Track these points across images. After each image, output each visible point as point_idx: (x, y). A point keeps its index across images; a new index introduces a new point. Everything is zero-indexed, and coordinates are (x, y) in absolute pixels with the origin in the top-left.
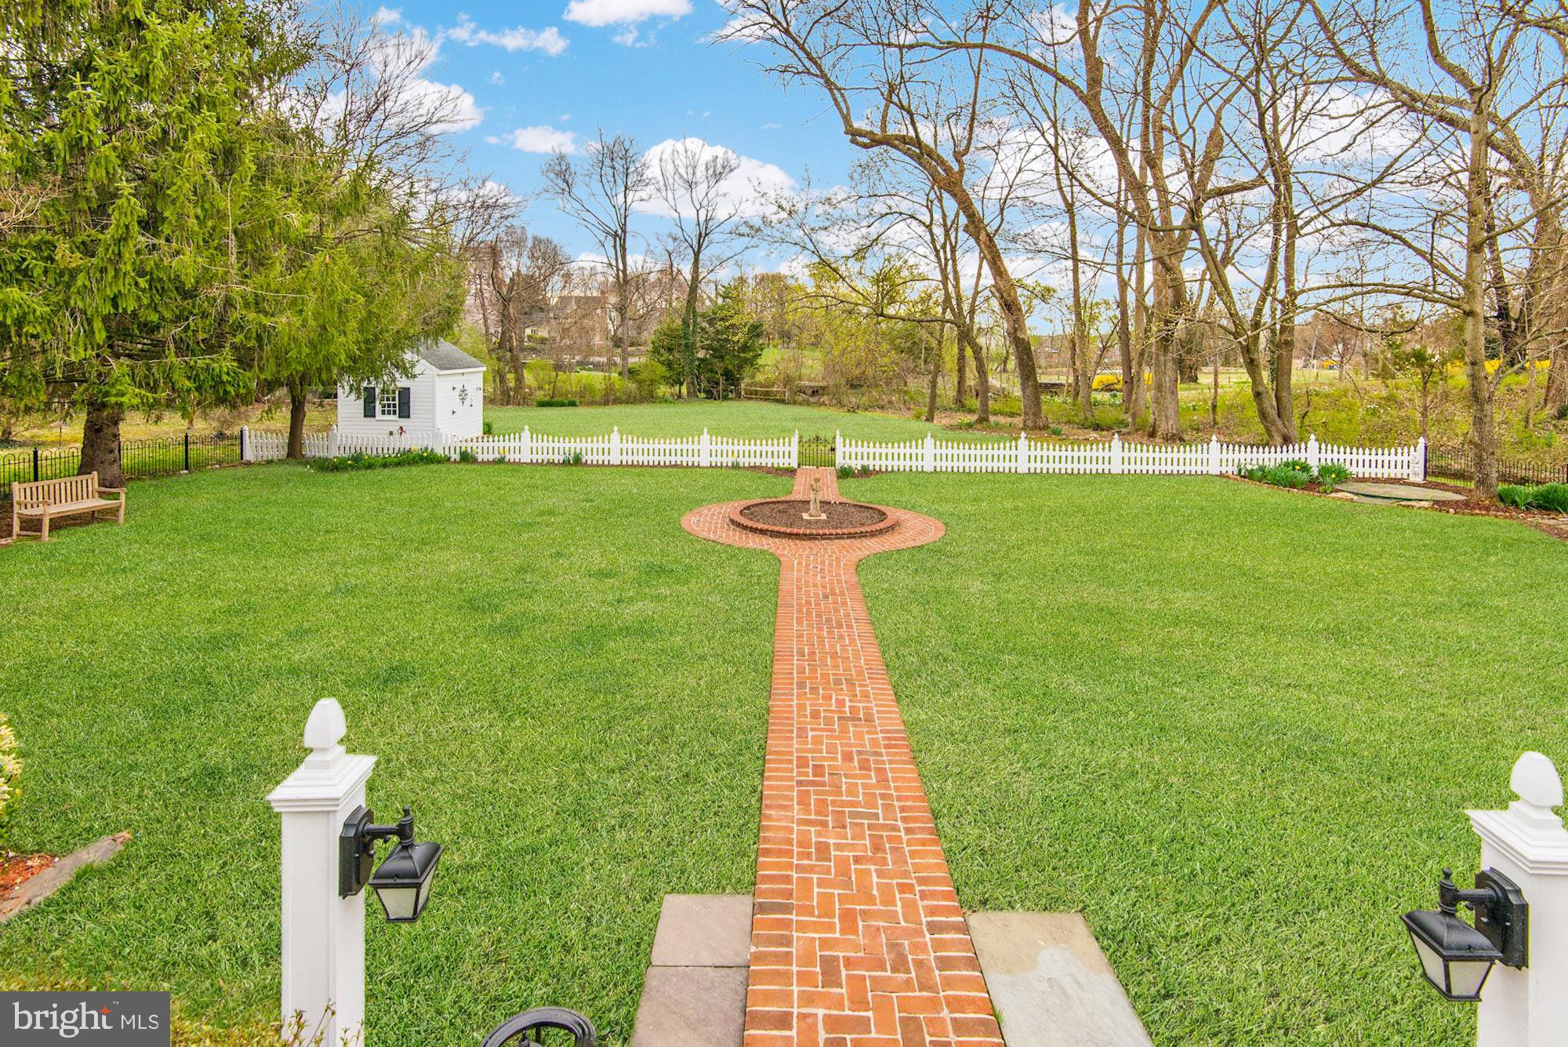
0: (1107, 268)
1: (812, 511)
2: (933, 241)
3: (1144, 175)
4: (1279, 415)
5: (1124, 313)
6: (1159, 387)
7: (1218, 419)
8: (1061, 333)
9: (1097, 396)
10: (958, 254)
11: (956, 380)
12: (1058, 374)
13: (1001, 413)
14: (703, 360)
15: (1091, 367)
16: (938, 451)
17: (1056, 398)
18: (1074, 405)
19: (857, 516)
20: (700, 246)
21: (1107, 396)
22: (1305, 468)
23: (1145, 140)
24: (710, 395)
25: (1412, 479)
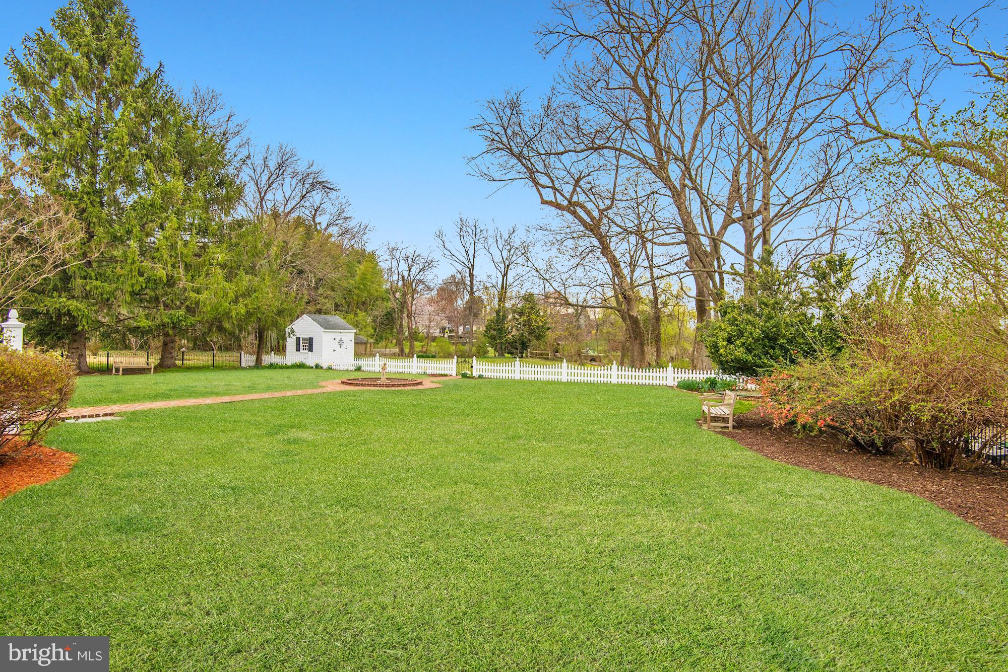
16: (522, 369)
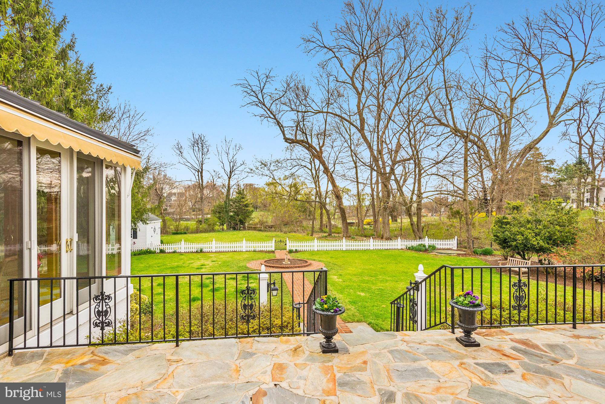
0: (368, 185)
1: (286, 261)
2: (312, 175)
3: (378, 156)
4: (418, 231)
5: (373, 199)
6: (384, 223)
7: (402, 233)
8: (353, 204)
9: (366, 227)
10: (320, 179)
11: (319, 222)
12: (353, 219)
13: (335, 233)
14: (231, 216)
15: (363, 217)
16: (319, 244)
17: (352, 227)
18: (358, 229)
19: (299, 262)
20: (230, 176)
21: (368, 226)
22: (424, 246)
23: (378, 147)
24: (234, 229)
25: (454, 249)
